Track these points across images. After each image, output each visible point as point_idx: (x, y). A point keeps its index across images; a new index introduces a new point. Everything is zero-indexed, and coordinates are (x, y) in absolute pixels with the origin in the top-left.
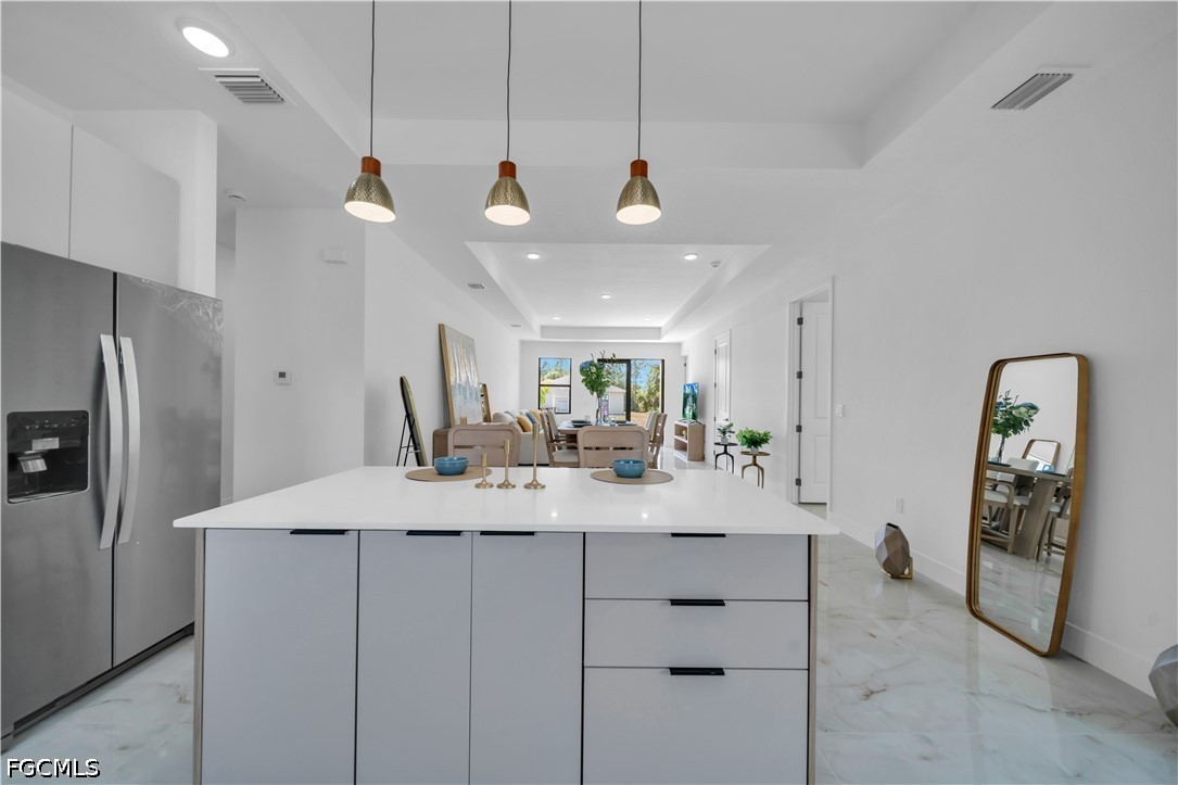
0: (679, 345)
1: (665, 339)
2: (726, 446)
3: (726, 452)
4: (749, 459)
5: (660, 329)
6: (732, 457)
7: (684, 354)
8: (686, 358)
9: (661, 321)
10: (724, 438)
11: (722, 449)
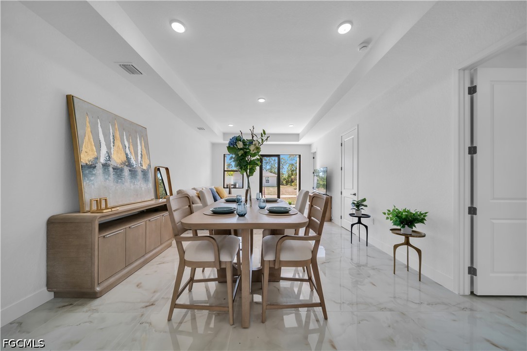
0: (310, 146)
1: (301, 142)
2: (359, 218)
3: (359, 222)
4: (402, 239)
5: (298, 135)
6: (366, 227)
7: (313, 151)
8: (315, 153)
9: (298, 129)
10: (358, 210)
11: (356, 220)
